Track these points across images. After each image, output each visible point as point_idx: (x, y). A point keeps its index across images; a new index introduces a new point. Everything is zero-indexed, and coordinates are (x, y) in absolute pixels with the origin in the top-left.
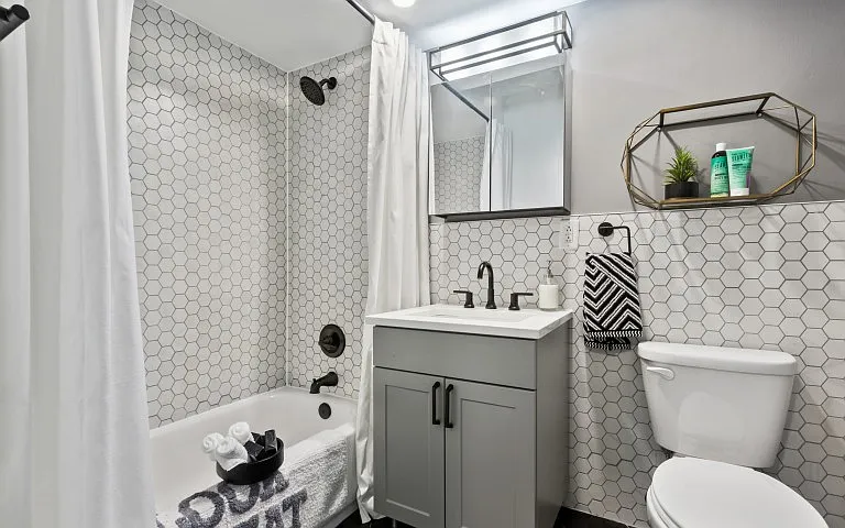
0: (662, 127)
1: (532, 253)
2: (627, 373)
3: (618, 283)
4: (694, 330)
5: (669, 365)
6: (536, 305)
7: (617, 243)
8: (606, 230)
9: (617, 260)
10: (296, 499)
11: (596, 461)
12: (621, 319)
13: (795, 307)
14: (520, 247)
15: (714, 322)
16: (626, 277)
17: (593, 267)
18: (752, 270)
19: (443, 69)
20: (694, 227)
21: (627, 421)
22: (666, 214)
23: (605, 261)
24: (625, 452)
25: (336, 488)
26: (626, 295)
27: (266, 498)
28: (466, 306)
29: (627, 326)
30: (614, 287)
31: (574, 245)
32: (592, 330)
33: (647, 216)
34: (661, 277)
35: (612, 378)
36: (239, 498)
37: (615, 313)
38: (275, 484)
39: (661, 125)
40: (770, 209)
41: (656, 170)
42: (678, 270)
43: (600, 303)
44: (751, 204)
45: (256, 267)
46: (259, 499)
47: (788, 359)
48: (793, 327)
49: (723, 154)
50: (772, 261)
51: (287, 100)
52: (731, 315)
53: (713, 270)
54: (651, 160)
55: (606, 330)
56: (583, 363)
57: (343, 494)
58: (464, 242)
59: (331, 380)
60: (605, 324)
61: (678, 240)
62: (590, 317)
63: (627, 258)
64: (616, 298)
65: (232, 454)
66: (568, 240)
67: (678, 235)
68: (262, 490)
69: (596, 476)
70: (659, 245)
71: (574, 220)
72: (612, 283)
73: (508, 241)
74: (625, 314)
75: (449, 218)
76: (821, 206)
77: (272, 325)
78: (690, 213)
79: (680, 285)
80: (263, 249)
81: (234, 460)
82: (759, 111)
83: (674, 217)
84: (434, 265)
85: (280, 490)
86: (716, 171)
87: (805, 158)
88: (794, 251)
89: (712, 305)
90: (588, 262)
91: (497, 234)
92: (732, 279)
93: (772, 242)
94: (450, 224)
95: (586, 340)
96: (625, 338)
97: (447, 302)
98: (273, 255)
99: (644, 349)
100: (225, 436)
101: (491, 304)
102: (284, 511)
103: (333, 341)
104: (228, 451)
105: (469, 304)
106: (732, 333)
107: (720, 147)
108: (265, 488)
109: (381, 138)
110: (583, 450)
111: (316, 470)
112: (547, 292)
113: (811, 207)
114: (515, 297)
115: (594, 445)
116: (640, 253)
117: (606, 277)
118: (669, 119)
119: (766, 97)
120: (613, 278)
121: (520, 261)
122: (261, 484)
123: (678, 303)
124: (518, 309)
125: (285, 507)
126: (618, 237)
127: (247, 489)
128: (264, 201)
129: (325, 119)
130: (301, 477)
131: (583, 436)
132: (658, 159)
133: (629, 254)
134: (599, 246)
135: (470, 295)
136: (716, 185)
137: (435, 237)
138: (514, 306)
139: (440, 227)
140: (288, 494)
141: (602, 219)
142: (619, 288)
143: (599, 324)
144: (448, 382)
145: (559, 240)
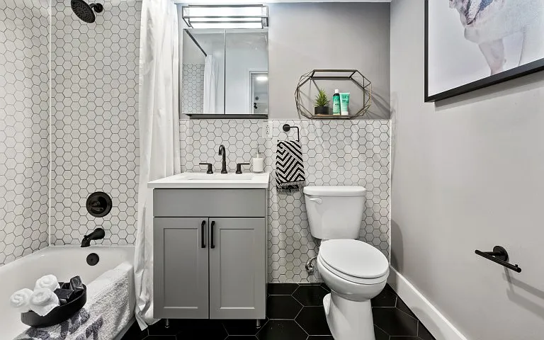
0: (312, 77)
1: (247, 140)
2: (297, 203)
3: (294, 156)
4: (326, 179)
5: (319, 197)
6: (250, 171)
7: (292, 136)
8: (287, 128)
9: (293, 144)
10: (96, 326)
11: (282, 253)
12: (296, 175)
13: (363, 166)
14: (240, 136)
15: (334, 175)
16: (298, 154)
17: (282, 148)
18: (348, 149)
19: (191, 20)
20: (326, 129)
21: (297, 229)
22: (314, 121)
23: (287, 145)
24: (296, 245)
25: (122, 310)
26: (298, 162)
27: (73, 331)
28: (208, 172)
29: (299, 179)
30: (292, 158)
31: (270, 136)
32: (282, 182)
33: (306, 122)
34: (312, 153)
35: (290, 207)
36: (52, 336)
37: (293, 172)
38: (80, 318)
39: (311, 77)
40: (354, 121)
41: (309, 99)
42: (319, 150)
43: (286, 167)
44: (347, 119)
45: (20, 147)
46: (69, 333)
47: (362, 189)
48: (362, 175)
49: (338, 95)
50: (355, 145)
51: (50, 11)
52: (340, 170)
53: (333, 149)
54: (307, 94)
55: (289, 181)
56: (275, 201)
57: (127, 314)
58: (204, 132)
59: (99, 234)
60: (288, 179)
61: (319, 135)
62: (280, 175)
63: (297, 143)
64: (293, 164)
65: (49, 301)
66: (267, 133)
67: (319, 132)
68: (70, 325)
69: (282, 261)
70: (312, 137)
71: (270, 122)
72: (291, 156)
73: (232, 132)
74: (298, 173)
75: (193, 116)
76: (371, 121)
77: (36, 197)
78: (325, 122)
79: (320, 157)
80: (28, 133)
81: (49, 306)
82: (350, 77)
83: (317, 123)
84: (183, 146)
85: (84, 322)
86: (335, 102)
87: (366, 101)
88: (362, 141)
89: (333, 166)
90: (278, 145)
91: (226, 128)
92: (341, 154)
93: (355, 137)
94: (194, 121)
95: (277, 188)
96: (297, 186)
97: (192, 171)
98: (37, 138)
99: (307, 190)
100: (33, 290)
101: (224, 171)
102: (87, 337)
103: (100, 204)
104: (44, 299)
105: (210, 171)
106: (341, 179)
107: (336, 92)
108: (73, 323)
109: (150, 58)
110: (276, 249)
111: (109, 300)
112: (257, 162)
113: (368, 122)
114: (239, 166)
115: (281, 245)
116: (303, 141)
117: (288, 153)
118: (316, 74)
119: (354, 71)
120: (291, 153)
121: (240, 144)
122: (70, 321)
123: (319, 166)
124: (241, 173)
125: (88, 334)
126: (293, 132)
127: (58, 328)
128: (28, 93)
129: (92, 34)
130: (98, 308)
131: (276, 241)
132: (311, 94)
133: (298, 141)
134: (283, 137)
135: (210, 166)
136: (335, 109)
137: (184, 128)
138: (239, 171)
139: (187, 122)
140: (89, 323)
141: (284, 122)
142: (294, 159)
143: (285, 179)
144: (211, 220)
145: (263, 132)
